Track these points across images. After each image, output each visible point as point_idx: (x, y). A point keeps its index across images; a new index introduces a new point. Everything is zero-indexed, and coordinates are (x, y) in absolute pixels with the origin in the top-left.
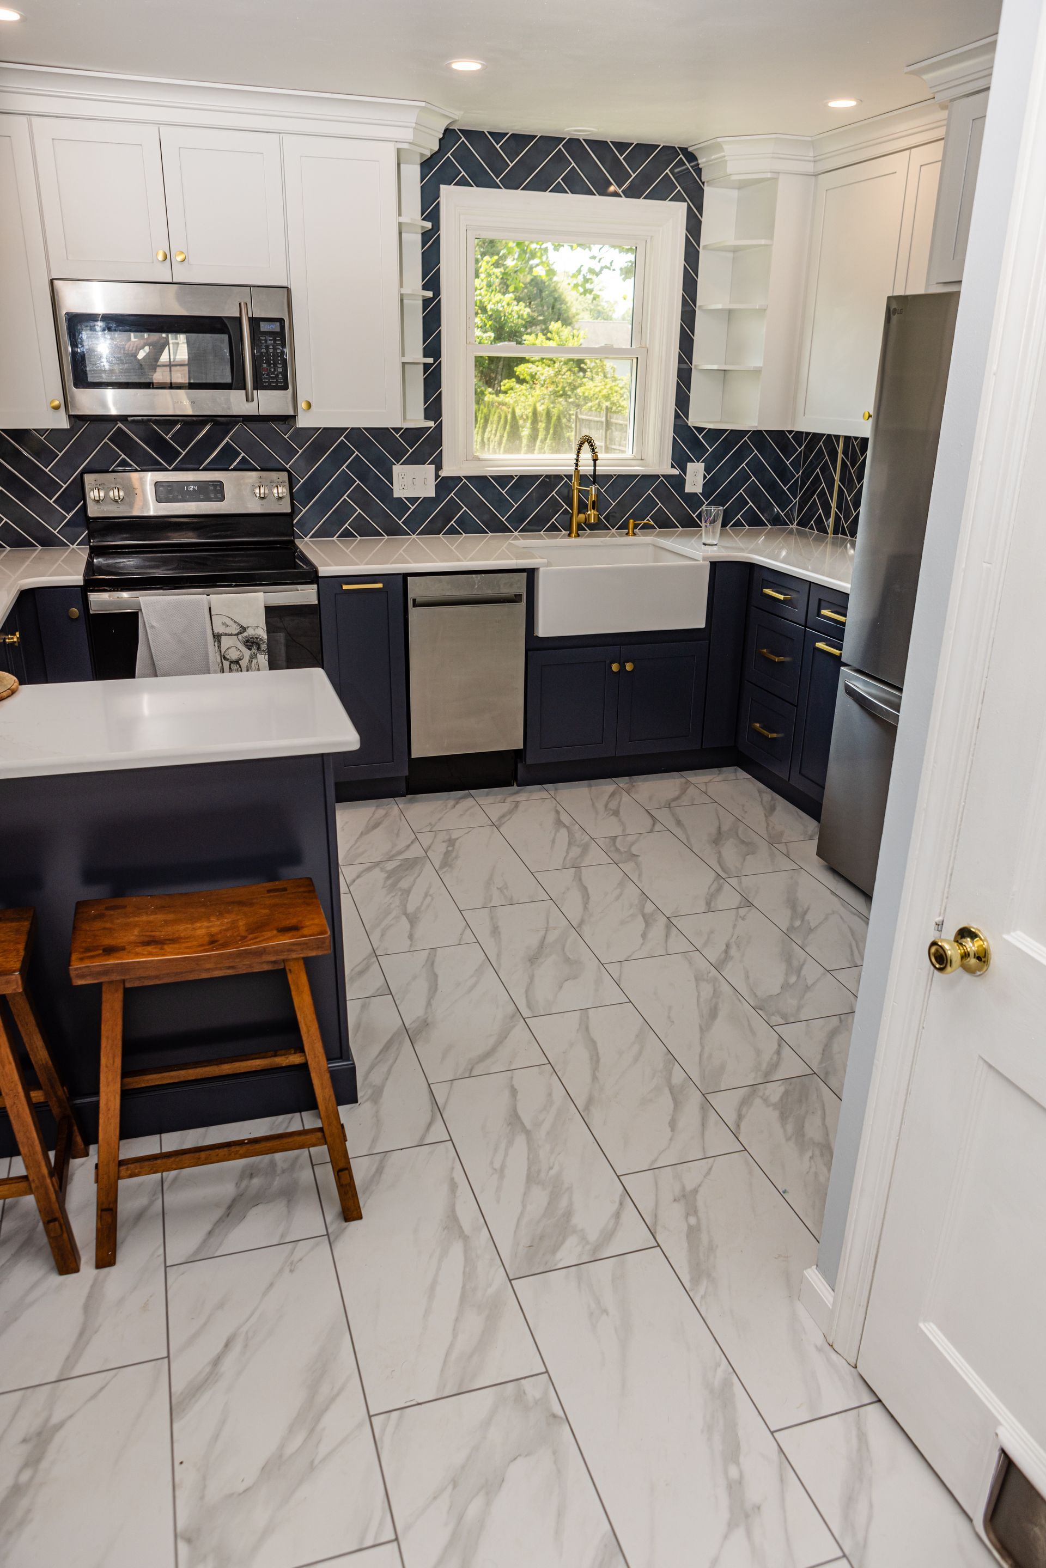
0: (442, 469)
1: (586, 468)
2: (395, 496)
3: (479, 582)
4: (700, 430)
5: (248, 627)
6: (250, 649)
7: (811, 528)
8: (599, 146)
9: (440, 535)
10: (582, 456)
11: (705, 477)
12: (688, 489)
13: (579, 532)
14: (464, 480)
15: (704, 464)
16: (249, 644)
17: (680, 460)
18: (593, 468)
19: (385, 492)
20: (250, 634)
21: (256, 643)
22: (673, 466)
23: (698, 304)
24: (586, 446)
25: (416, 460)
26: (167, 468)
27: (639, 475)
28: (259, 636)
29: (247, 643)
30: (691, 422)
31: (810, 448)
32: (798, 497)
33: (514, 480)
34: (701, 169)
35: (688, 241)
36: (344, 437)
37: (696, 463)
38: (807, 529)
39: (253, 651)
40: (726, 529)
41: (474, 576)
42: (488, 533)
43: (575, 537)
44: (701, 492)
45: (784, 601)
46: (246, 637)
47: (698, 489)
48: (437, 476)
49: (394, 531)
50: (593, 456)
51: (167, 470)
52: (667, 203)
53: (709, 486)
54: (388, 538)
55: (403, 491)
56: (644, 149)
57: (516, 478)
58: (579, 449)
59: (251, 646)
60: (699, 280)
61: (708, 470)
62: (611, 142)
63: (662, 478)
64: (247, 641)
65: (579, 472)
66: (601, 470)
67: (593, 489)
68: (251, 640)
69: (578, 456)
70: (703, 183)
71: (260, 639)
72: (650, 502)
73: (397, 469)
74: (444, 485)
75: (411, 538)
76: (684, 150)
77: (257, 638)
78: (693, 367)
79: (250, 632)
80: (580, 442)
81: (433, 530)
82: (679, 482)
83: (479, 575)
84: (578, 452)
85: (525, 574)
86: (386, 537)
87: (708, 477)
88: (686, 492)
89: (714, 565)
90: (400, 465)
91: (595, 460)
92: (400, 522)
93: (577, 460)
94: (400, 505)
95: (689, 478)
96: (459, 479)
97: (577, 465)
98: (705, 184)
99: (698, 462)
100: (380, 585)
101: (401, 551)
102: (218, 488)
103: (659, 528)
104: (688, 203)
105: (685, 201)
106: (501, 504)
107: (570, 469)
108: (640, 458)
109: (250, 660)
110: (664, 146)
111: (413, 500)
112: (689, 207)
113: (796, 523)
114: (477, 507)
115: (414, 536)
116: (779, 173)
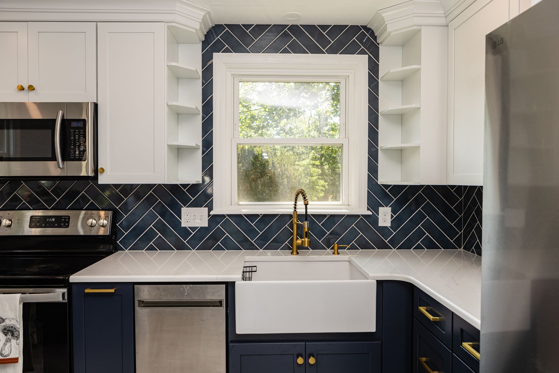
0: (213, 210)
1: (301, 210)
2: (182, 226)
3: (188, 290)
4: (387, 186)
5: (6, 319)
6: (6, 335)
7: (473, 252)
8: (311, 28)
9: (211, 250)
10: (298, 203)
11: (392, 216)
12: (381, 224)
13: (298, 251)
14: (227, 217)
15: (391, 208)
16: (5, 331)
17: (373, 205)
18: (305, 210)
19: (177, 224)
20: (7, 324)
21: (11, 331)
22: (368, 209)
23: (380, 111)
24: (300, 196)
25: (196, 204)
26: (48, 208)
27: (346, 215)
28: (14, 325)
29: (4, 330)
30: (380, 182)
31: (467, 198)
32: (463, 230)
33: (260, 217)
34: (376, 37)
35: (370, 76)
36: (152, 191)
37: (385, 208)
38: (470, 252)
39: (8, 336)
40: (411, 251)
41: (184, 286)
42: (242, 250)
43: (296, 254)
44: (390, 226)
45: (435, 322)
46: (4, 326)
47: (388, 224)
48: (209, 215)
49: (181, 247)
50: (304, 202)
51: (47, 209)
52: (355, 55)
53: (396, 222)
54: (177, 252)
55: (187, 223)
56: (338, 28)
57: (261, 216)
58: (296, 198)
59: (7, 333)
60: (379, 98)
61: (394, 211)
62: (317, 25)
63: (361, 217)
64: (5, 329)
65: (297, 212)
66: (310, 211)
67: (306, 224)
68: (7, 328)
69: (296, 202)
70: (378, 44)
71: (14, 328)
72: (354, 233)
73: (184, 210)
74: (214, 219)
75: (192, 252)
76: (365, 27)
77: (12, 327)
78: (379, 148)
79: (7, 323)
80: (296, 194)
81: (205, 247)
82: (373, 219)
83: (188, 286)
84: (296, 200)
85: (224, 286)
86: (176, 251)
87: (395, 216)
88: (379, 226)
89: (380, 283)
90: (186, 207)
91: (306, 205)
92: (185, 242)
93: (295, 205)
94: (185, 232)
95: (381, 217)
96: (223, 216)
97: (295, 208)
98: (380, 44)
99: (387, 207)
100: (112, 291)
101: (185, 259)
102: (67, 220)
103: (361, 249)
104: (369, 55)
105: (367, 54)
106: (252, 232)
107: (291, 211)
108: (348, 204)
109: (5, 344)
110: (351, 26)
111: (194, 229)
112: (369, 57)
113: (462, 247)
114: (235, 233)
115: (194, 251)
116: (421, 26)
